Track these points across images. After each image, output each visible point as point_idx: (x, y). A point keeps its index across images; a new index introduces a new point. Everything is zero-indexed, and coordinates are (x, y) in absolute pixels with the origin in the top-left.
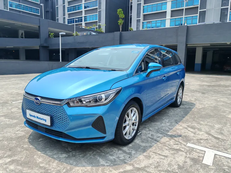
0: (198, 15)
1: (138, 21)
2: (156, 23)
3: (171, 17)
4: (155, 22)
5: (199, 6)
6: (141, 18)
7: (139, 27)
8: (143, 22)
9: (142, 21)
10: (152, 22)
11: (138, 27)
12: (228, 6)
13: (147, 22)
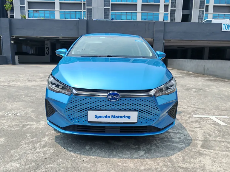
0: (86, 11)
1: (22, 8)
4: (43, 12)
5: (86, 2)
9: (27, 9)
10: (40, 12)
12: (109, 7)
13: (33, 10)
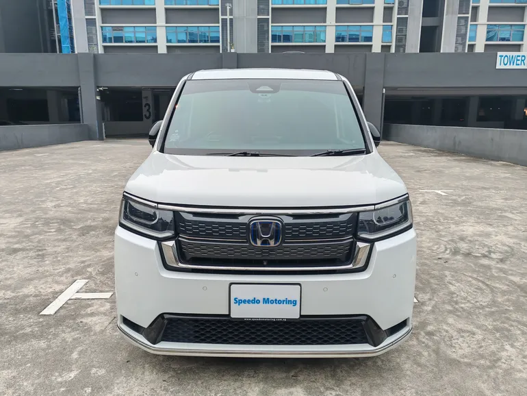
0: (220, 25)
1: (91, 23)
2: (135, 32)
3: (166, 23)
4: (133, 29)
5: (220, 7)
6: (97, 16)
7: (94, 37)
8: (102, 27)
9: (99, 23)
10: (125, 29)
11: (92, 38)
12: (268, 15)
13: (112, 27)
